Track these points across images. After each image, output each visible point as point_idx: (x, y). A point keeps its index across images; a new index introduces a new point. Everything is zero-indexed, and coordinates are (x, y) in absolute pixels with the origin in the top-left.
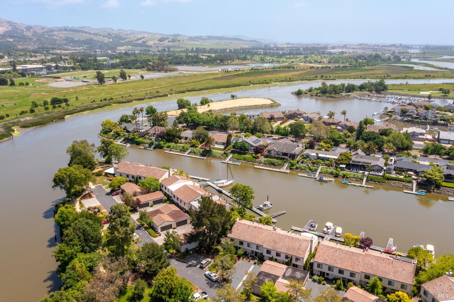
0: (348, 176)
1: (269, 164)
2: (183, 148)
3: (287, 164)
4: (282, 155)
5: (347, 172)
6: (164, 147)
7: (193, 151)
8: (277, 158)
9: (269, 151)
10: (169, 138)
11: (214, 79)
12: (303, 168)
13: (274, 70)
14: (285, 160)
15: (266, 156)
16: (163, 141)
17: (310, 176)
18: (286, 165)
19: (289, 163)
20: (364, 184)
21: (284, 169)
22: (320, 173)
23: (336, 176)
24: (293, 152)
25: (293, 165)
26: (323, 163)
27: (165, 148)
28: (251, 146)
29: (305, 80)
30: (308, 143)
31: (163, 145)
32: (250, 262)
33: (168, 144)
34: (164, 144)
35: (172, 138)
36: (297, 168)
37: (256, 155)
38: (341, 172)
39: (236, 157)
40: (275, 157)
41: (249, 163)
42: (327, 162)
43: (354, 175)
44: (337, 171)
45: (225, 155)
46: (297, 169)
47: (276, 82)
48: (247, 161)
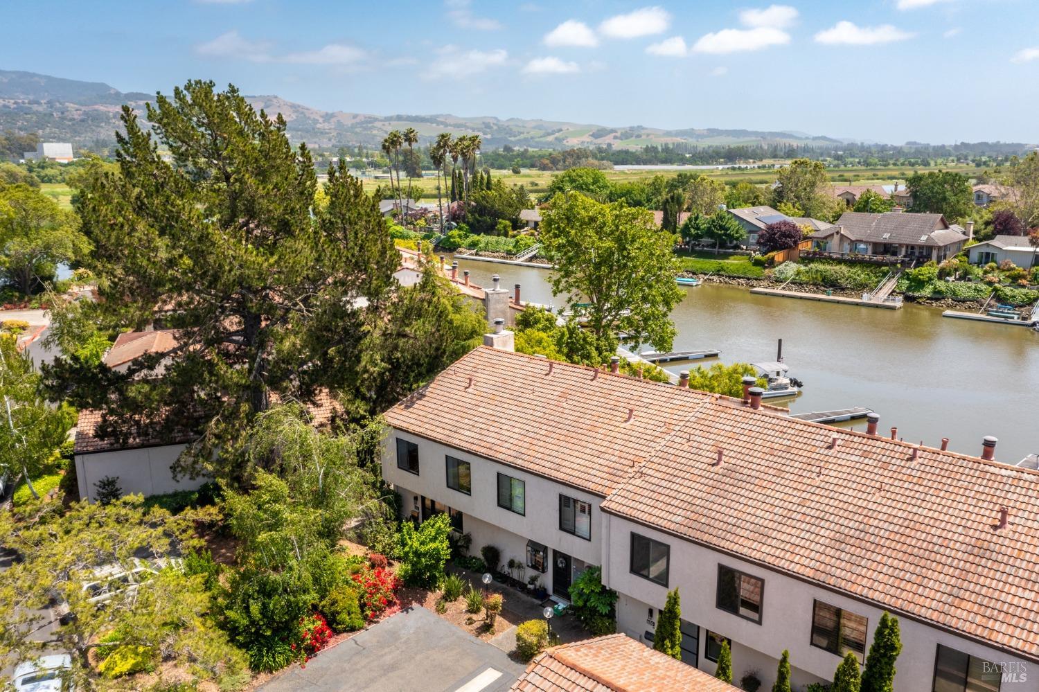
1: (815, 284)
2: (514, 247)
3: (894, 281)
4: (875, 253)
6: (460, 246)
8: (851, 263)
10: (479, 222)
12: (965, 293)
14: (885, 268)
15: (803, 258)
16: (460, 229)
17: (1003, 319)
18: (890, 285)
19: (901, 277)
21: (880, 297)
24: (924, 238)
25: (919, 283)
27: (463, 250)
28: (750, 232)
30: (987, 223)
31: (458, 240)
32: (487, 638)
33: (474, 237)
34: (460, 236)
35: (488, 219)
36: (938, 296)
37: (765, 255)
39: (690, 264)
40: (839, 261)
41: (735, 282)
46: (937, 300)
48: (729, 277)
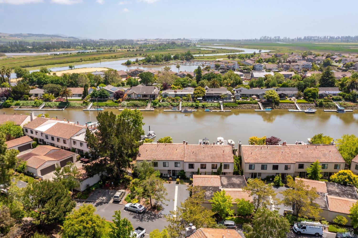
0: (207, 106)
1: (132, 106)
2: (35, 104)
4: (143, 97)
5: (204, 103)
7: (47, 105)
8: (139, 100)
9: (129, 95)
11: (46, 59)
12: (165, 105)
13: (98, 53)
14: (147, 101)
15: (127, 100)
16: (10, 99)
17: (175, 110)
18: (149, 105)
19: (151, 102)
20: (222, 110)
21: (149, 108)
22: (182, 107)
23: (197, 107)
24: (153, 92)
25: (155, 104)
26: (181, 99)
27: (13, 107)
28: (110, 93)
29: (128, 57)
30: (162, 86)
31: (10, 103)
32: (170, 183)
33: (15, 102)
37: (117, 100)
38: (199, 104)
40: (136, 100)
41: (112, 108)
42: (185, 98)
43: (211, 105)
44: (197, 103)
45: (85, 104)
46: (160, 107)
47: (104, 59)
48: (110, 107)
